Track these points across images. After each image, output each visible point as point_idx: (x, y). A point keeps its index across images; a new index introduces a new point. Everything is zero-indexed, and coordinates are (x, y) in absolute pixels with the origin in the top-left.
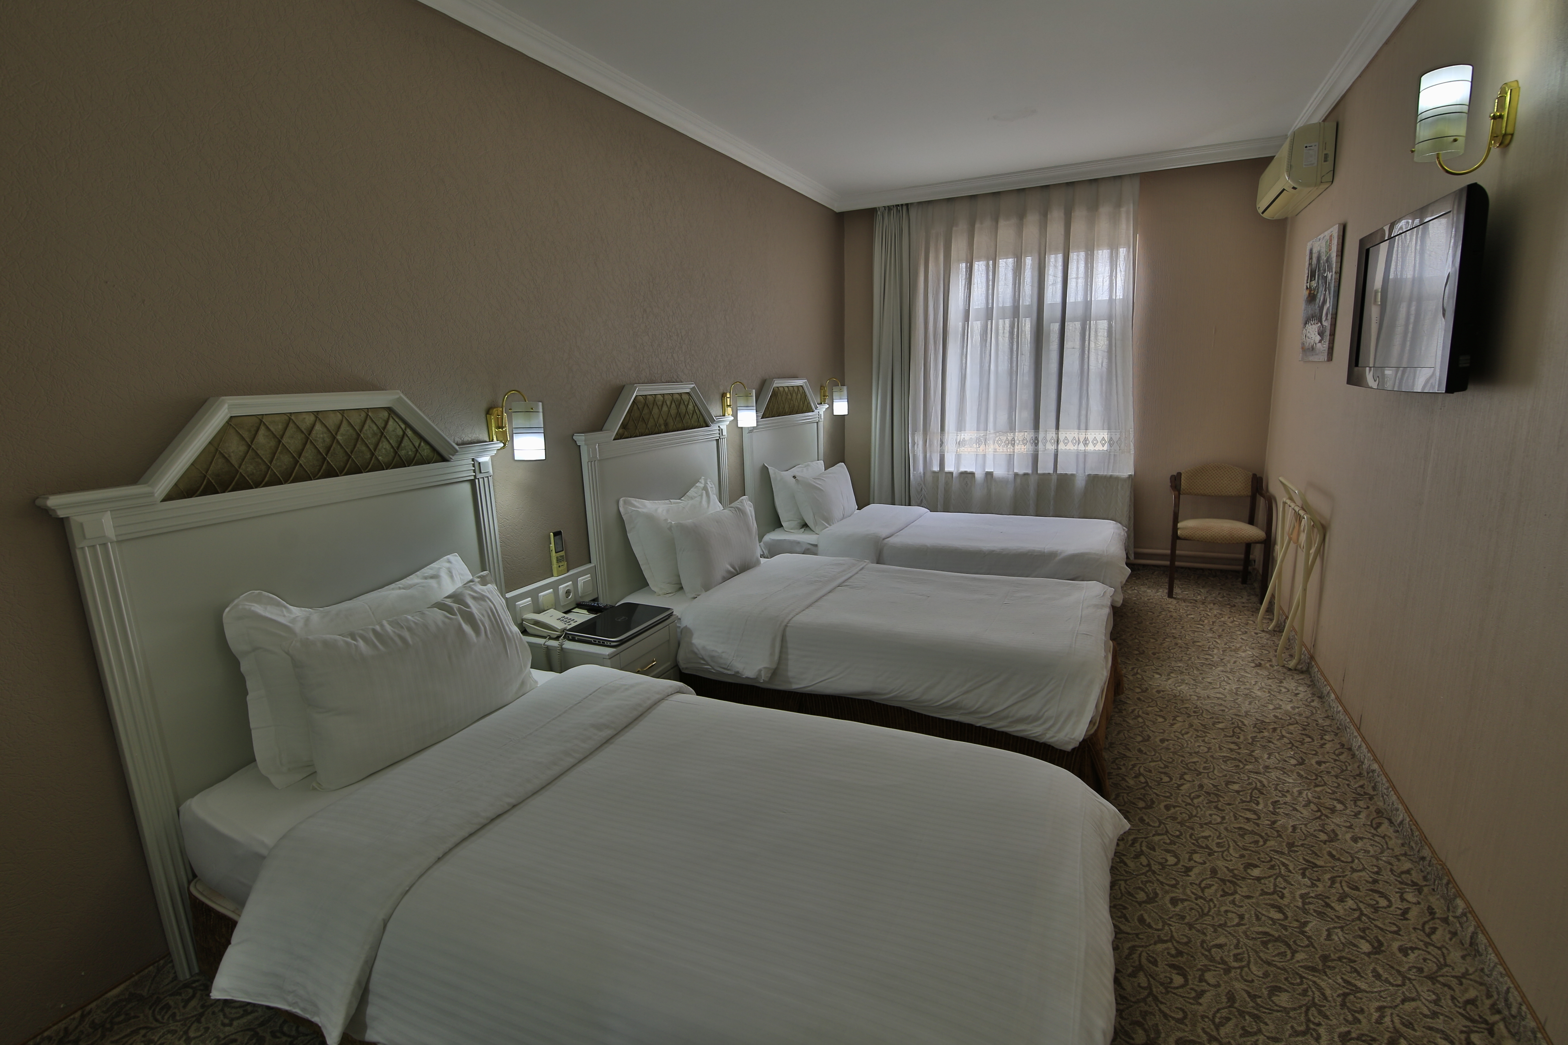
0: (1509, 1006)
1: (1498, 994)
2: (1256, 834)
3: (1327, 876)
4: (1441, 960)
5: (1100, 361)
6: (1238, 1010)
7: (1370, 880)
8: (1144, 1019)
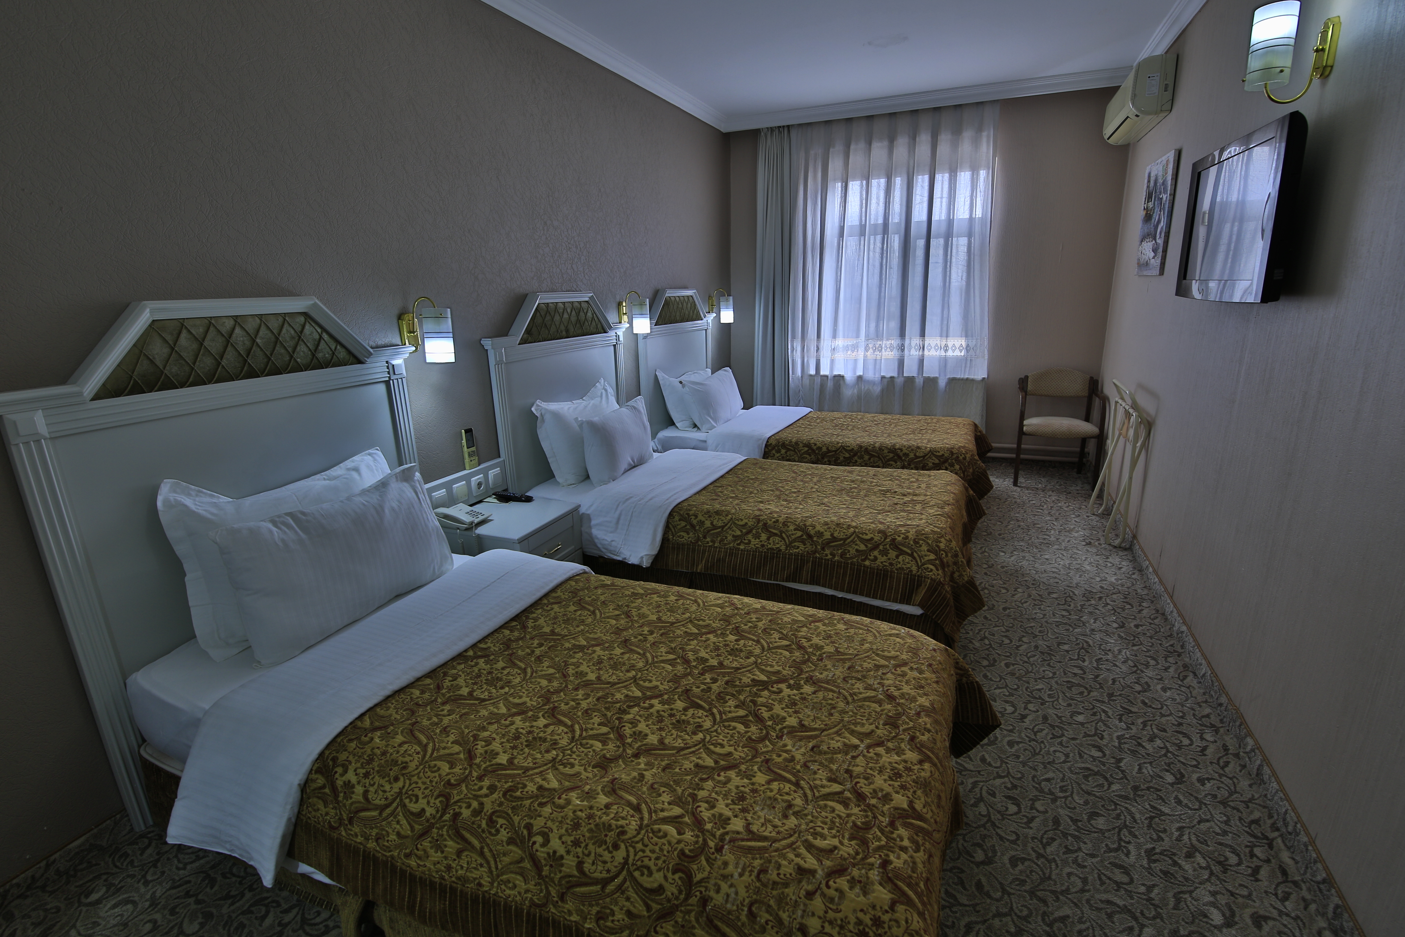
0: (1286, 825)
1: (1278, 814)
2: (1081, 686)
3: (1140, 720)
4: (1232, 788)
5: (960, 275)
6: (1062, 832)
7: (1176, 723)
8: (984, 841)
